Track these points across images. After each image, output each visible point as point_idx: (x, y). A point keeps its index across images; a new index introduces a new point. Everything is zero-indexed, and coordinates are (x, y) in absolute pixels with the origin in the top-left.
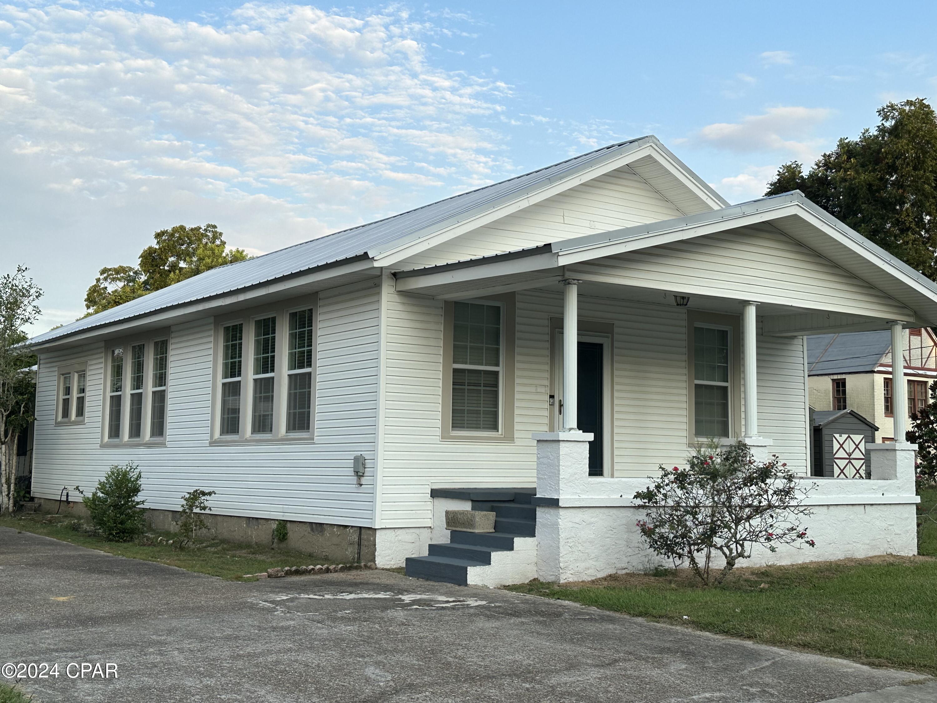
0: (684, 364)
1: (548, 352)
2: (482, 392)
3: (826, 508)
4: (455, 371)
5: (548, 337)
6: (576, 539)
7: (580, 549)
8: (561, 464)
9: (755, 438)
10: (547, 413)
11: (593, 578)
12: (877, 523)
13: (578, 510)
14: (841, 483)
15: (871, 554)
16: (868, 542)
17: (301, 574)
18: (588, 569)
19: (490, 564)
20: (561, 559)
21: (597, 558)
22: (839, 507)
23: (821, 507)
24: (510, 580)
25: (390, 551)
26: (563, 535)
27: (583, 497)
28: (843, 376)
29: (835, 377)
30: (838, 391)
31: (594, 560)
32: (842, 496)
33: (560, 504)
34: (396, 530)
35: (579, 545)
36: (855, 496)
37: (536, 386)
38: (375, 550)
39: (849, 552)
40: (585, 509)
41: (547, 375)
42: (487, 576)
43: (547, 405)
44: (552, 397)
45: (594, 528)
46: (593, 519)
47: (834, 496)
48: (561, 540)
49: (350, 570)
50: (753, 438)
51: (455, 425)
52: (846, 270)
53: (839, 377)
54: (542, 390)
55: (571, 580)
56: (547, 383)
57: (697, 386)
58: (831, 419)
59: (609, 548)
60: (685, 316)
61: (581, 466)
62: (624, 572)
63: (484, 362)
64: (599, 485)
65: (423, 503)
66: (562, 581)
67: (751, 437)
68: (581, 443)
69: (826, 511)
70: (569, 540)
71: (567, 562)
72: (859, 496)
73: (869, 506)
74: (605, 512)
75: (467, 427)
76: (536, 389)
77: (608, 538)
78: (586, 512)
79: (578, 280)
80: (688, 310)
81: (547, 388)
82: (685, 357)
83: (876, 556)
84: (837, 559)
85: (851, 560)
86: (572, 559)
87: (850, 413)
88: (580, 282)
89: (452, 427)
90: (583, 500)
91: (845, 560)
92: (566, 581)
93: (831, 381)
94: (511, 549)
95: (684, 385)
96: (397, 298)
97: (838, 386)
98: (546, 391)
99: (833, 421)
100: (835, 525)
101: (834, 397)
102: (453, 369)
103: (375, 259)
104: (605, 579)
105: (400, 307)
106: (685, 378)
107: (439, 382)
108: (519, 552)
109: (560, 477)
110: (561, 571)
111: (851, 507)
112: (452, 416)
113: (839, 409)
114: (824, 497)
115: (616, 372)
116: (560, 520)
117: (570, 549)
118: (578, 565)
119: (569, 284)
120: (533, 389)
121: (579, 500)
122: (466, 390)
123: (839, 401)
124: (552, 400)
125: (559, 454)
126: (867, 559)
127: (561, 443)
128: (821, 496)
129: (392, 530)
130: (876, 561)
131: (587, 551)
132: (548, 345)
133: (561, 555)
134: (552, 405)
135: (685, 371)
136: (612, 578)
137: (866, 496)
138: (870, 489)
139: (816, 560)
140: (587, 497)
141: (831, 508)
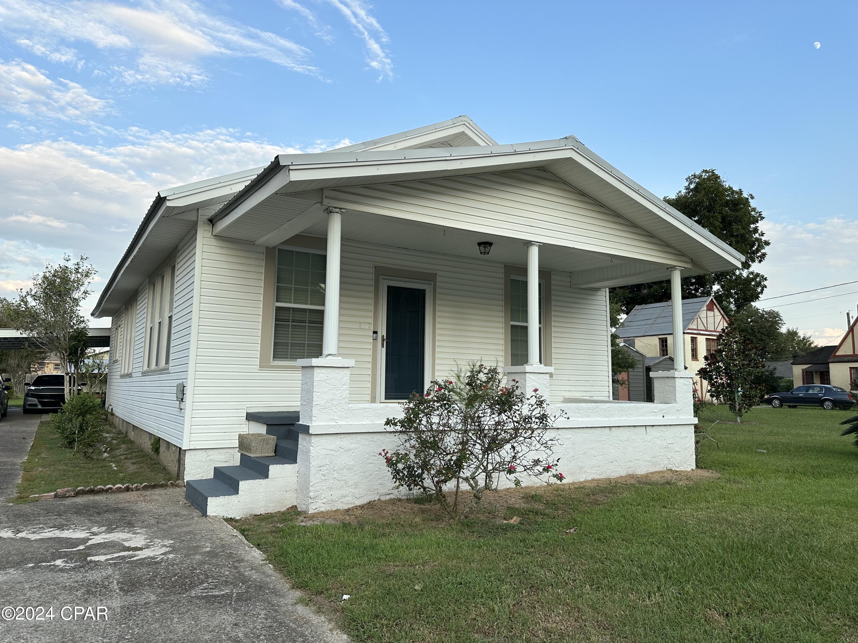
0: (501, 308)
1: (372, 295)
2: (307, 328)
3: (608, 429)
4: (278, 309)
5: (372, 283)
6: (332, 467)
7: (335, 476)
8: (315, 390)
9: (536, 366)
10: (371, 347)
11: (351, 506)
12: (658, 441)
13: (335, 436)
14: (623, 407)
15: (652, 470)
16: (649, 459)
17: (95, 493)
18: (345, 497)
19: (238, 493)
20: (311, 489)
21: (356, 485)
22: (620, 428)
23: (603, 429)
24: (262, 509)
25: (200, 470)
26: (314, 463)
27: (341, 423)
28: (666, 336)
29: (661, 337)
30: (663, 345)
31: (352, 487)
32: (623, 418)
33: (311, 432)
34: (208, 451)
35: (335, 472)
36: (636, 418)
37: (360, 323)
38: (185, 469)
39: (631, 469)
40: (343, 436)
41: (371, 314)
42: (233, 506)
43: (371, 340)
44: (375, 332)
45: (354, 454)
46: (353, 445)
47: (616, 418)
48: (312, 468)
49: (154, 488)
50: (534, 366)
51: (276, 356)
52: (627, 220)
53: (663, 336)
54: (367, 327)
55: (323, 509)
56: (371, 321)
57: (513, 327)
58: (656, 362)
59: (371, 475)
60: (503, 270)
61: (340, 392)
62: (388, 497)
63: (309, 301)
64: (362, 411)
65: (238, 426)
66: (311, 512)
67: (532, 365)
68: (340, 369)
69: (609, 432)
70: (322, 468)
71: (319, 491)
72: (641, 418)
73: (650, 428)
74: (368, 438)
75: (291, 358)
76: (360, 326)
77: (371, 463)
78: (345, 438)
79: (341, 209)
80: (505, 265)
81: (370, 326)
82: (503, 303)
83: (656, 472)
84: (619, 476)
85: (631, 476)
86: (324, 488)
87: (669, 358)
88: (342, 210)
89: (273, 358)
90: (340, 426)
91: (626, 477)
92: (316, 511)
93: (658, 339)
94: (267, 477)
95: (502, 325)
96: (214, 242)
97: (663, 342)
98: (369, 327)
99: (658, 363)
100: (617, 445)
101: (660, 349)
102: (276, 307)
103: (167, 198)
104: (362, 507)
105: (218, 250)
106: (502, 320)
107: (259, 318)
108: (276, 479)
109: (314, 403)
110: (310, 501)
111: (633, 428)
112: (274, 349)
113: (664, 355)
114: (606, 419)
115: (438, 314)
116: (311, 448)
117: (323, 478)
118: (331, 493)
119: (331, 212)
120: (357, 326)
121: (334, 426)
122: (290, 326)
123: (663, 351)
124: (375, 335)
125: (313, 380)
126: (646, 476)
127: (316, 370)
128: (603, 419)
129: (205, 450)
130: (656, 478)
131: (344, 478)
132: (372, 289)
133: (311, 484)
134: (375, 339)
135: (502, 314)
136: (371, 505)
137: (647, 418)
138: (651, 412)
139: (598, 477)
140: (345, 423)
141: (613, 429)
